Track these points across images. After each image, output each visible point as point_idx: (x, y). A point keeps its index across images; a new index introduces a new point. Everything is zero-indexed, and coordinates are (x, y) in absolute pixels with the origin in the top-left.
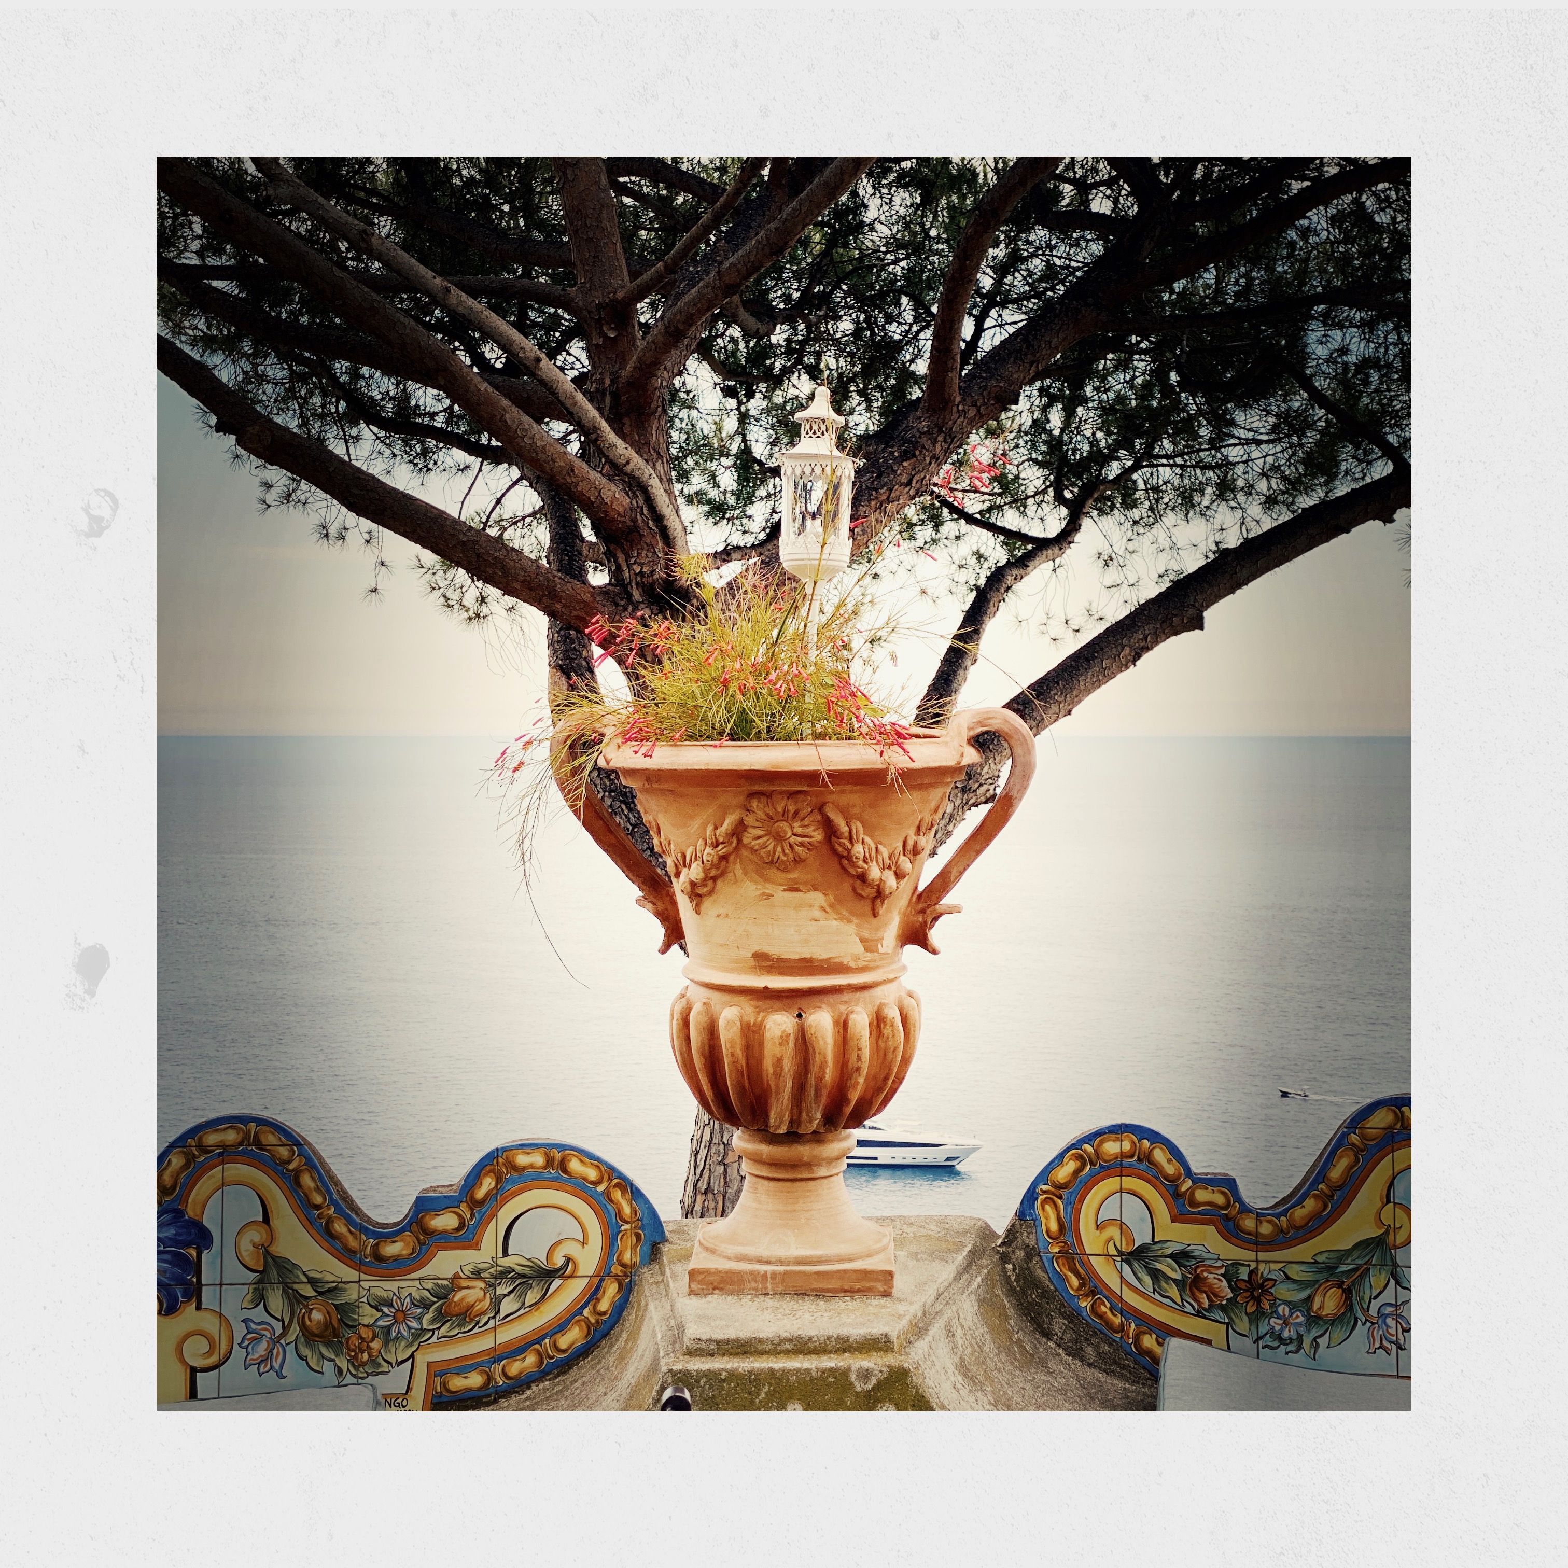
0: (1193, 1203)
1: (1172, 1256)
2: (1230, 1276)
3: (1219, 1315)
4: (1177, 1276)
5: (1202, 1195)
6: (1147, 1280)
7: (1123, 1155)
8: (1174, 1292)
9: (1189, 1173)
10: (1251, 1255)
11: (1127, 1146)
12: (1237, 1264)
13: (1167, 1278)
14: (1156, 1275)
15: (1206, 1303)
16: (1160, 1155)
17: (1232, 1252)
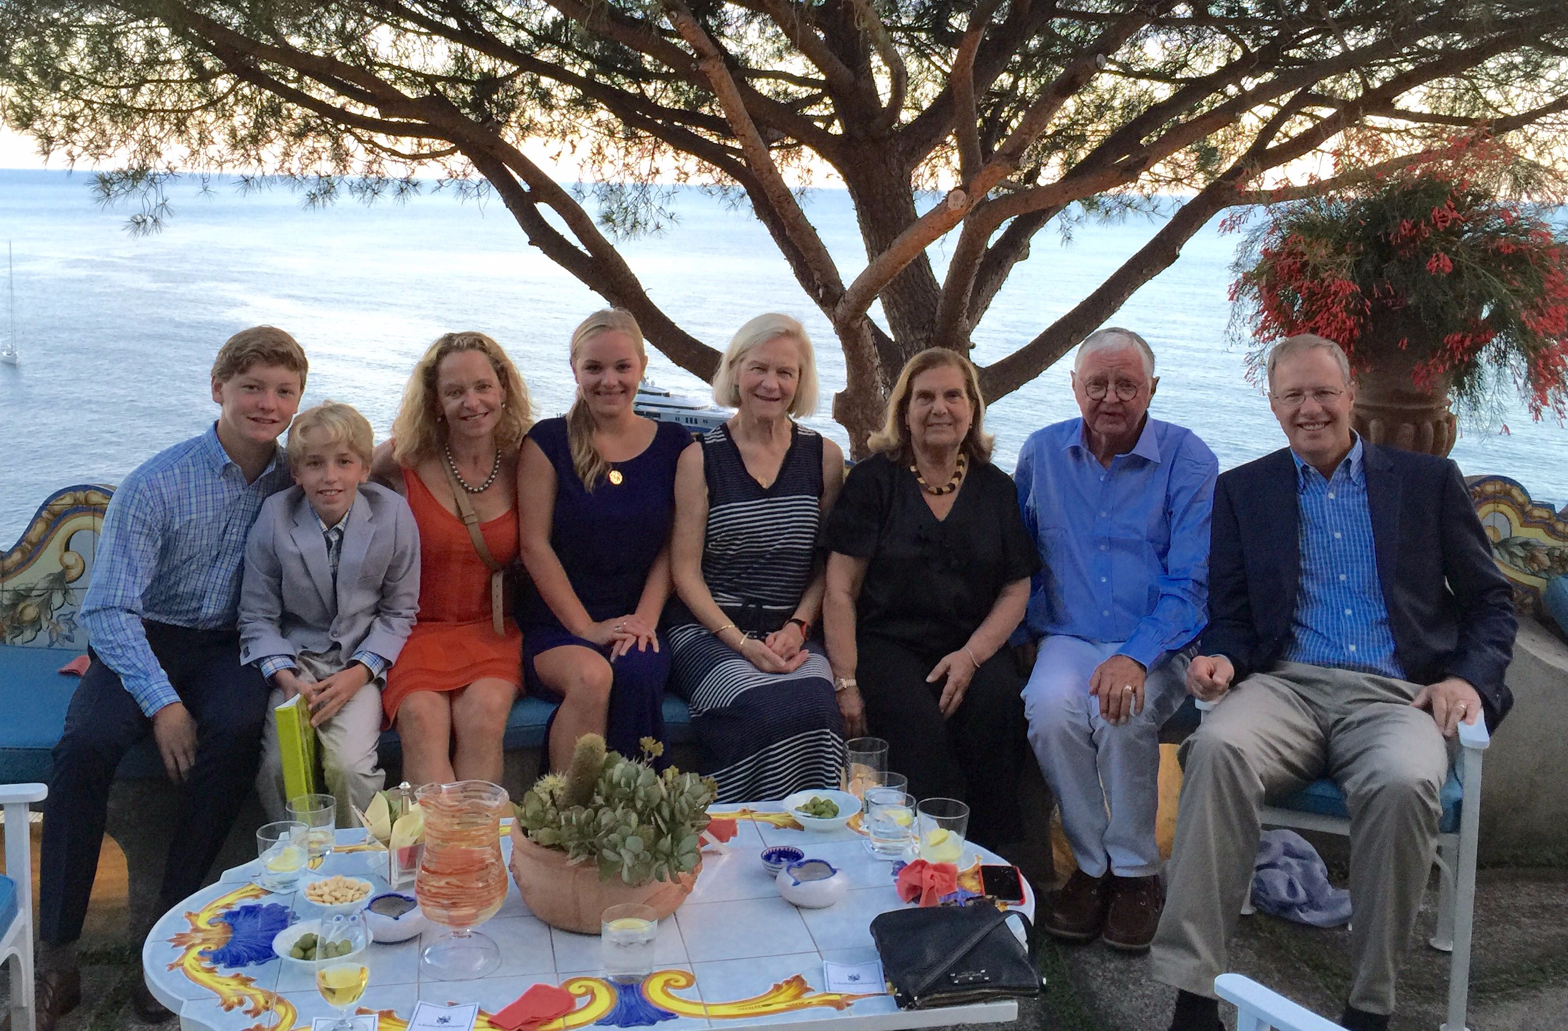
0: (1531, 517)
1: (1521, 545)
2: (1550, 554)
3: (1543, 575)
4: (1522, 555)
5: (1537, 513)
6: (1507, 557)
7: (1495, 492)
8: (1521, 563)
9: (1530, 501)
10: (1561, 543)
11: (1498, 487)
12: (1554, 548)
13: (1517, 556)
14: (1512, 554)
15: (1537, 568)
16: (1515, 492)
17: (1550, 542)
